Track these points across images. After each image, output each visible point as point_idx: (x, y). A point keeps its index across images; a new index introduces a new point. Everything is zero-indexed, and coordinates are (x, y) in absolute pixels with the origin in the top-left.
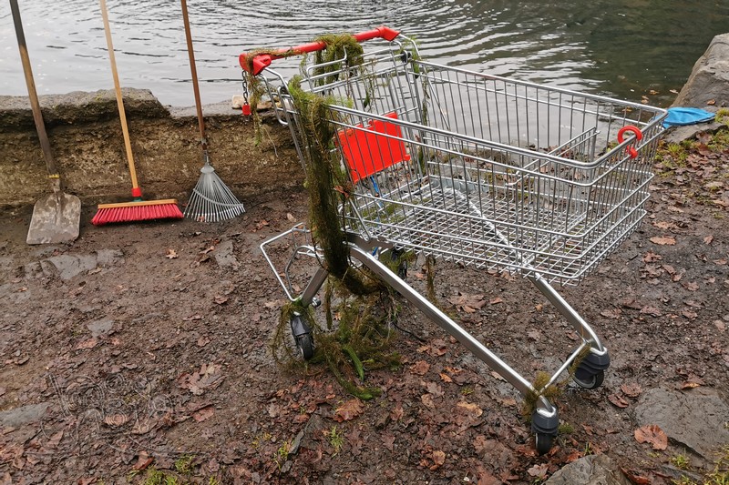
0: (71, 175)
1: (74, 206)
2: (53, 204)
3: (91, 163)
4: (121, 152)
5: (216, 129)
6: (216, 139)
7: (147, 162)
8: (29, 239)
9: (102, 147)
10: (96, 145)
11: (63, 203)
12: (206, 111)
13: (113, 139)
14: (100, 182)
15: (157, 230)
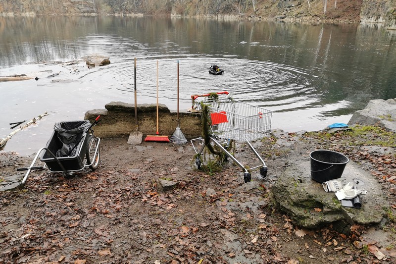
0: (141, 127)
1: (141, 135)
2: (135, 134)
3: (147, 123)
4: (155, 121)
5: (182, 117)
6: (182, 119)
7: (162, 125)
8: (128, 142)
9: (150, 119)
10: (148, 118)
11: (138, 134)
12: (180, 112)
13: (154, 117)
14: (148, 129)
15: (162, 144)
